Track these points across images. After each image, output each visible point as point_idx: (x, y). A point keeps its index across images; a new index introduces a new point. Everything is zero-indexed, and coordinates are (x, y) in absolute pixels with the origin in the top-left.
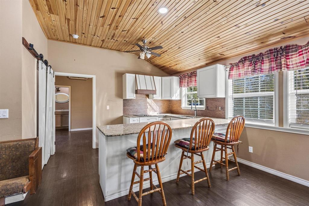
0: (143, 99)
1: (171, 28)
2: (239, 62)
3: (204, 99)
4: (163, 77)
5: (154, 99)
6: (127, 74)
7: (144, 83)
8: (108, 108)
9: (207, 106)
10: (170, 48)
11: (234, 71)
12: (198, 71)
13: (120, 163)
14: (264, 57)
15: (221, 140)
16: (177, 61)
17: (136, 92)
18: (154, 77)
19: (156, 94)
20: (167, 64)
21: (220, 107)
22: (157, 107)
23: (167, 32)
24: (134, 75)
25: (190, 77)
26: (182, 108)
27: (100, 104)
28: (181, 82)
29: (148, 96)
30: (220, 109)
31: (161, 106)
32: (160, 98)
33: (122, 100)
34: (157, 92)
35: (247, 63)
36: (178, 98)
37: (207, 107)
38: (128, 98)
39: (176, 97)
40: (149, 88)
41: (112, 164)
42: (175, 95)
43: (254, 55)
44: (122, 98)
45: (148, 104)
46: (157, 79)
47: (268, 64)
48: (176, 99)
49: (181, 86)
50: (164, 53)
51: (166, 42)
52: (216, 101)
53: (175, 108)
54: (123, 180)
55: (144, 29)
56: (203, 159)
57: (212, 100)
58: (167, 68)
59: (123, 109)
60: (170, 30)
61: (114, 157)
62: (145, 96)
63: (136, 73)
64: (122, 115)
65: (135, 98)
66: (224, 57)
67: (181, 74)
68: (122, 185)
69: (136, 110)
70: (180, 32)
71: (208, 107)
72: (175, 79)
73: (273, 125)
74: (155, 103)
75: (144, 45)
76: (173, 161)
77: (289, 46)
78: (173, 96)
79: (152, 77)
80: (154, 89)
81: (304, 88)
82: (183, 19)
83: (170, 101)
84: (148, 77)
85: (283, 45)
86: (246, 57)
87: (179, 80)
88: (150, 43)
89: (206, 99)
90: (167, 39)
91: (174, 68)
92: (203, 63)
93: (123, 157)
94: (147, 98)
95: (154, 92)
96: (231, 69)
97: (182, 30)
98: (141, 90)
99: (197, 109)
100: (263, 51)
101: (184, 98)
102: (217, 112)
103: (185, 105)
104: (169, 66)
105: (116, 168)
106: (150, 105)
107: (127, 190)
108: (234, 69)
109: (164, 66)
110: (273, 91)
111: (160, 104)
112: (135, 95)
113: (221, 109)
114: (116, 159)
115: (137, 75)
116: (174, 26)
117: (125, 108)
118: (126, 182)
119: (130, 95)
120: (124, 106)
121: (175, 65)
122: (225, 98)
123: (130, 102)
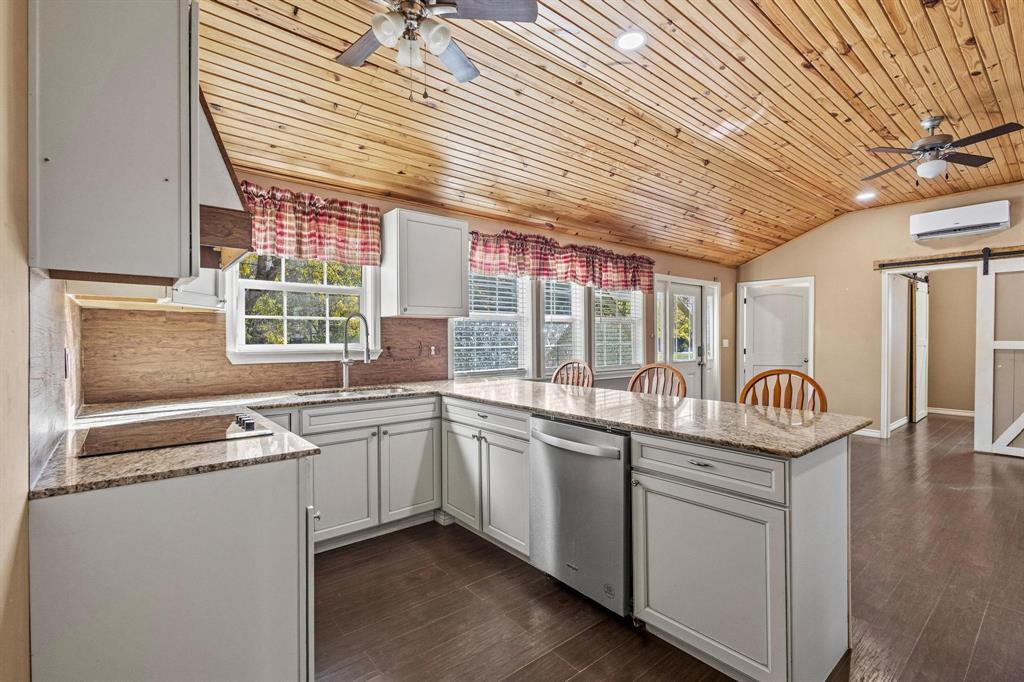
9: (389, 344)
21: (433, 348)
30: (433, 353)
52: (420, 328)
57: (405, 325)
71: (389, 348)
81: (558, 313)
89: (383, 319)
102: (423, 364)
113: (436, 354)
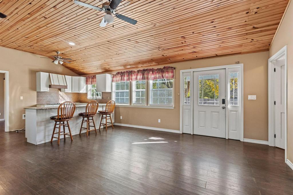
0: (56, 92)
1: (78, 51)
2: (116, 74)
3: (101, 93)
4: (73, 77)
5: (65, 92)
6: (41, 72)
7: (57, 80)
8: (22, 98)
10: (78, 59)
11: (115, 78)
12: (97, 76)
13: (45, 125)
14: (125, 74)
15: (104, 112)
16: (84, 67)
17: (50, 86)
18: (66, 76)
19: (67, 88)
20: (76, 68)
21: (109, 98)
22: (68, 98)
23: (75, 51)
24: (48, 73)
25: (93, 78)
26: (88, 99)
27: (13, 94)
28: (87, 82)
29: (60, 90)
31: (72, 97)
32: (70, 92)
33: (36, 92)
34: (68, 87)
35: (119, 75)
36: (85, 92)
37: (103, 98)
38: (42, 90)
39: (83, 91)
40: (62, 84)
41: (40, 126)
42: (82, 89)
43: (122, 72)
44: (36, 91)
45: (60, 96)
46: (68, 78)
47: (126, 77)
48: (83, 92)
49: (87, 84)
50: (73, 61)
51: (75, 56)
52: (107, 94)
53: (83, 98)
54: (47, 134)
55: (58, 47)
56: (93, 121)
57: (105, 93)
58: (77, 70)
59: (37, 99)
60: (77, 51)
61: (41, 122)
62: (57, 90)
63: (49, 72)
64: (36, 104)
65: (49, 91)
66: (110, 70)
67: (87, 75)
68: (46, 137)
69: (49, 100)
70: (84, 54)
72: (83, 79)
73: (128, 105)
74: (66, 95)
75: (58, 55)
76: (78, 125)
77: (132, 71)
78: (81, 90)
79: (63, 76)
80: (65, 85)
82: (84, 49)
83: (79, 94)
84: (60, 76)
85: (131, 70)
86: (119, 72)
87: (85, 79)
88: (63, 54)
89: (102, 93)
90: (76, 55)
91: (82, 71)
92: (100, 71)
93: (47, 122)
94: (59, 91)
95: (66, 87)
96: (113, 77)
97: (85, 53)
98: (54, 85)
99: (97, 99)
100: (125, 71)
101: (89, 92)
103: (90, 96)
104: (78, 69)
105: (42, 128)
106: (62, 97)
107: (49, 139)
108: (115, 77)
109: (73, 69)
110: (128, 89)
111: (71, 96)
112: (48, 89)
114: (43, 123)
115: (51, 74)
116: (79, 50)
117: (39, 98)
118: (49, 135)
119: (44, 88)
120: (38, 96)
121: (82, 69)
122: (111, 92)
123: (43, 94)
